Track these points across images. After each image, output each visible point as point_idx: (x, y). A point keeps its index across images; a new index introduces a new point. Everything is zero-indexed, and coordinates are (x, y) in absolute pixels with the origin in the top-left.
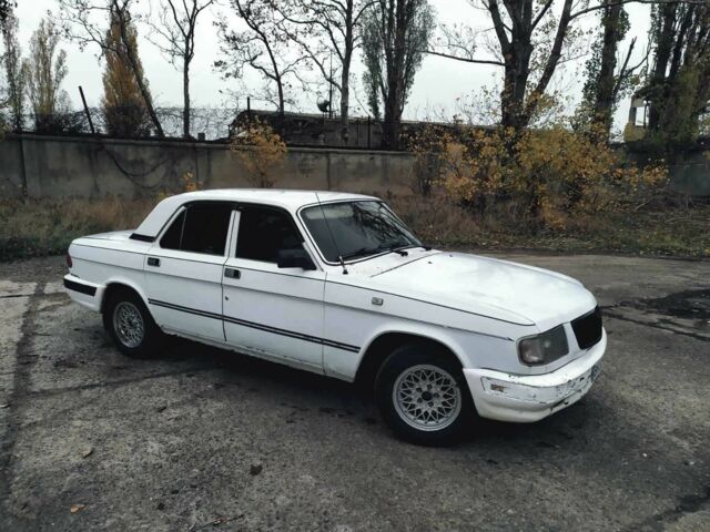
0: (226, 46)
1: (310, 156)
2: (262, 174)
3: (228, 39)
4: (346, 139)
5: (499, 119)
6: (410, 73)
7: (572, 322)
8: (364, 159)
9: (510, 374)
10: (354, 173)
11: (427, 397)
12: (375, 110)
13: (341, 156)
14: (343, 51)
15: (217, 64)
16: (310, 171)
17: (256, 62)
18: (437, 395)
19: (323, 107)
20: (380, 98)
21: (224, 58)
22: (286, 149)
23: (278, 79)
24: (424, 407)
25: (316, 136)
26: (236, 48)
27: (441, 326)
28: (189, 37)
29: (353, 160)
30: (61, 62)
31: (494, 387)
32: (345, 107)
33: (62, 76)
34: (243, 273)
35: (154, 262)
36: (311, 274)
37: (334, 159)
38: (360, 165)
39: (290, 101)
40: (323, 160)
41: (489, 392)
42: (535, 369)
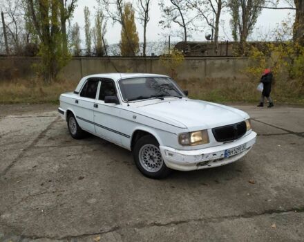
0: (164, 14)
1: (197, 61)
2: (173, 70)
3: (165, 11)
4: (216, 52)
5: (291, 37)
6: (255, 17)
7: (213, 129)
8: (224, 61)
9: (176, 149)
10: (218, 68)
11: (151, 158)
12: (235, 37)
13: (212, 61)
14: (216, 10)
15: (160, 22)
16: (197, 68)
17: (176, 20)
18: (155, 158)
19: (208, 38)
20: (238, 31)
21: (163, 19)
22: (184, 58)
23: (184, 26)
24: (151, 162)
25: (203, 52)
26: (169, 14)
27: (152, 127)
28: (147, 12)
29: (218, 62)
30: (104, 27)
31: (170, 154)
32: (216, 37)
33: (105, 33)
34: (99, 106)
35: (77, 102)
36: (118, 106)
37: (208, 62)
38: (222, 65)
39: (189, 36)
40: (203, 63)
41: (168, 156)
42: (186, 147)
